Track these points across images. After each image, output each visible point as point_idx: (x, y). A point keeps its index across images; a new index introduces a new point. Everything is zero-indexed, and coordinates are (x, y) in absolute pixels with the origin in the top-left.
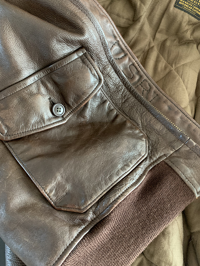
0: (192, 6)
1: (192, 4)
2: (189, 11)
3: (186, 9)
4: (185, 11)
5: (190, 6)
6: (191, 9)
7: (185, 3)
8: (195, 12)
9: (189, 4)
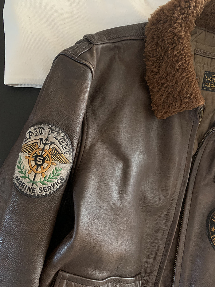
3: (213, 89)
7: (211, 85)
9: (214, 85)
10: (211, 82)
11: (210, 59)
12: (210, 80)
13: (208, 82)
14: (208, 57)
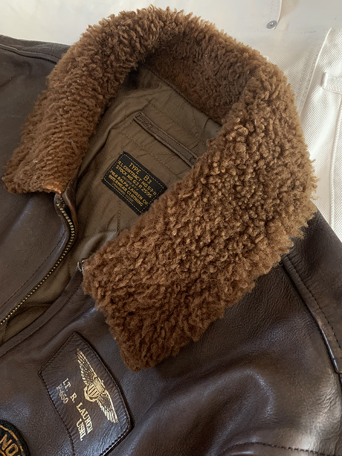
0: (128, 187)
1: (128, 184)
2: (121, 193)
3: (117, 189)
4: (115, 192)
5: (124, 185)
6: (124, 191)
7: (118, 180)
8: (132, 198)
9: (123, 182)
10: (120, 175)
11: (152, 137)
12: (123, 171)
13: (117, 172)
14: (149, 133)
